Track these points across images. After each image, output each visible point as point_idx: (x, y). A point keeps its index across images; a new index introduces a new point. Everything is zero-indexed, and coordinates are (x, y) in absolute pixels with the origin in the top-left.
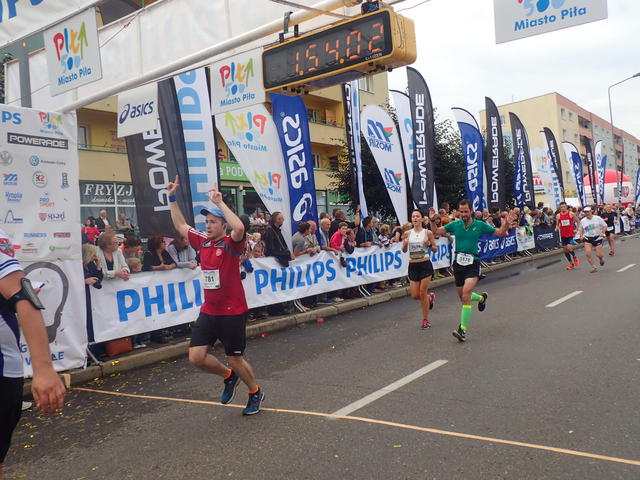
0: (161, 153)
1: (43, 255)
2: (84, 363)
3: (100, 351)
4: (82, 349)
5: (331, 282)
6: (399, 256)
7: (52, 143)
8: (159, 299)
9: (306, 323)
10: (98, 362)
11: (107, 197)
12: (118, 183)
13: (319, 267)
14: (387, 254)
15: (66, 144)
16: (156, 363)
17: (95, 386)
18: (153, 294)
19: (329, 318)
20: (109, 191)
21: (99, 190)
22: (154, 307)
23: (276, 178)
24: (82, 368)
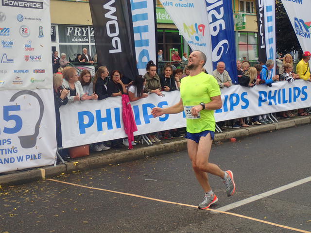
0: (114, 10)
1: (26, 85)
2: (54, 162)
3: (65, 154)
4: (53, 152)
5: (245, 110)
6: (305, 90)
7: (32, 5)
8: (108, 119)
9: (221, 141)
10: (64, 162)
11: (83, 37)
12: (91, 27)
13: (234, 98)
14: (295, 88)
15: (42, 5)
16: (105, 165)
17: (62, 179)
18: (104, 115)
19: (240, 138)
20: (85, 32)
21: (77, 32)
22: (105, 125)
23: (201, 28)
24: (53, 165)
